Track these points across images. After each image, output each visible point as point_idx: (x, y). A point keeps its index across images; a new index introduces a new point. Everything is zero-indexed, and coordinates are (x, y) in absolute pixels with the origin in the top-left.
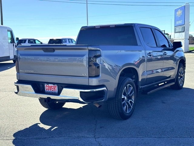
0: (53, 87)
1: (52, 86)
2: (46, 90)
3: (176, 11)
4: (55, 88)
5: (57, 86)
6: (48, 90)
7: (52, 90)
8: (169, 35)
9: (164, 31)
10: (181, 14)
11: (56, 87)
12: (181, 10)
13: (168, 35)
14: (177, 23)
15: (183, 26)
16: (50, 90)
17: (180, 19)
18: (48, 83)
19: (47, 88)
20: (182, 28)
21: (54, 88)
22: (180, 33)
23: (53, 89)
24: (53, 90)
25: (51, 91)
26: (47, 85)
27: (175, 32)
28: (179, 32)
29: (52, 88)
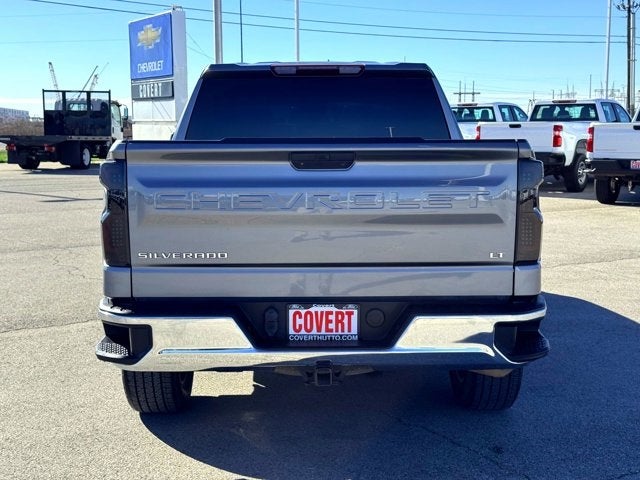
0: (332, 317)
1: (329, 313)
2: (291, 331)
3: (135, 28)
4: (346, 321)
5: (356, 312)
6: (303, 332)
7: (327, 330)
8: (122, 109)
9: (109, 92)
10: (158, 41)
11: (350, 314)
12: (154, 27)
13: (119, 106)
14: (143, 67)
15: (170, 80)
16: (314, 331)
17: (152, 56)
18: (307, 302)
19: (300, 321)
20: (165, 85)
21: (337, 321)
22: (157, 103)
23: (332, 326)
24: (331, 330)
25: (323, 332)
26: (303, 312)
27: (136, 98)
28: (153, 99)
29: (329, 322)
